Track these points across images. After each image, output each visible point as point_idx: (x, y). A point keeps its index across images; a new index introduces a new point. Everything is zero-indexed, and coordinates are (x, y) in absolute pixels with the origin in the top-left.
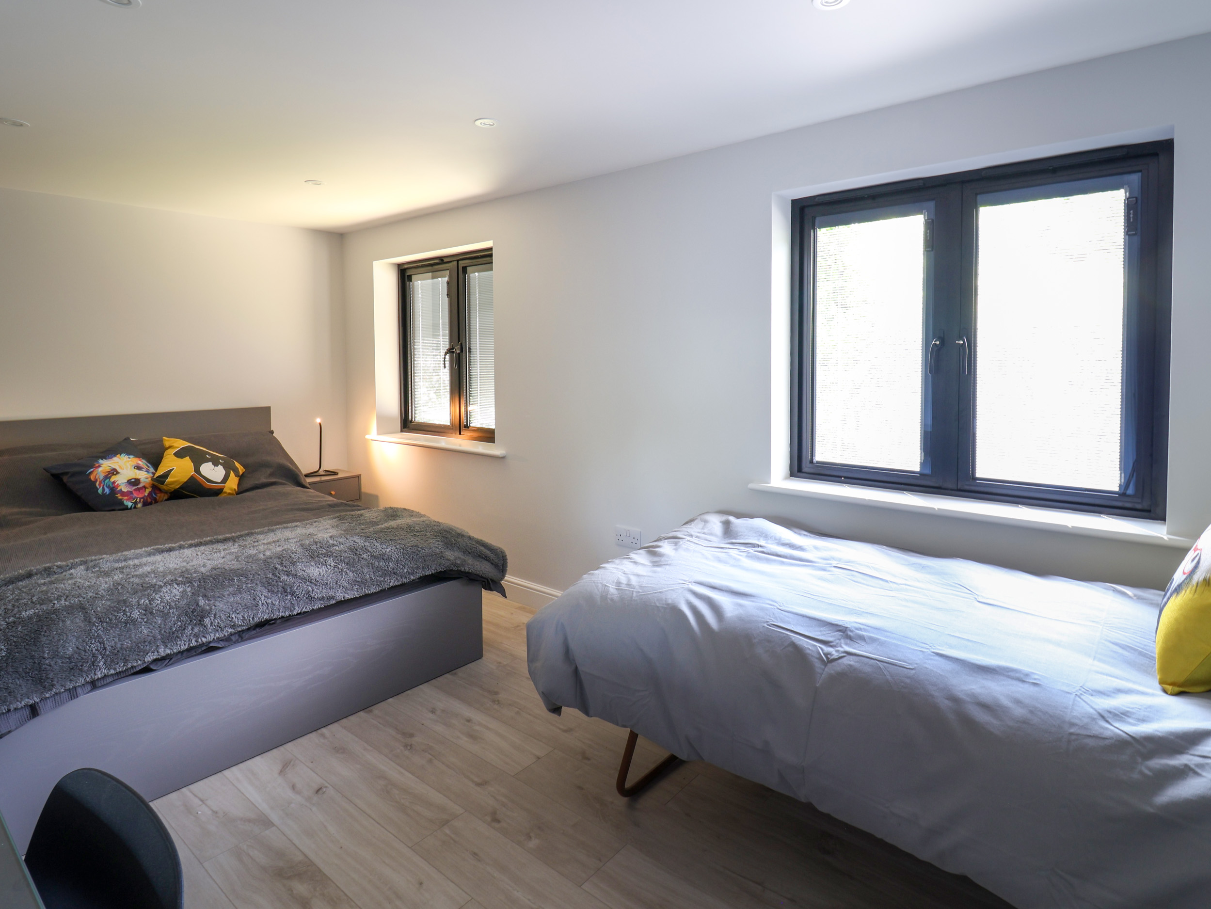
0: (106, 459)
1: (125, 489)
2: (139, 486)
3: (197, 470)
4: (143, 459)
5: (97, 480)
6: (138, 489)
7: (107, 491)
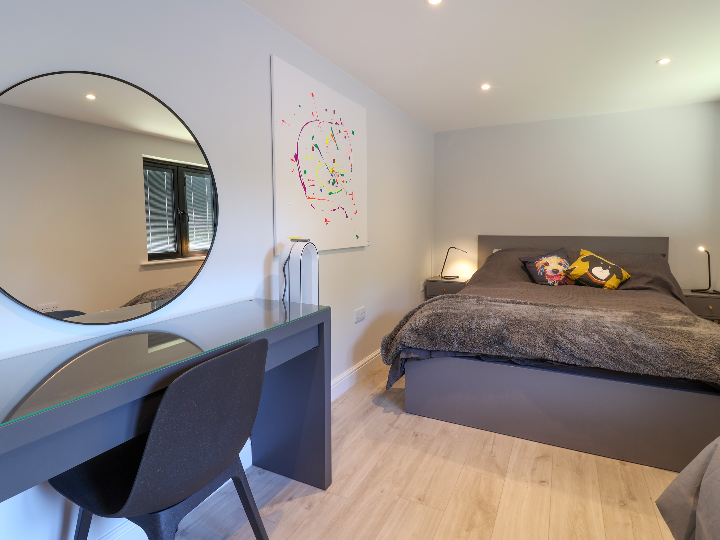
0: (546, 257)
1: (550, 274)
2: (557, 274)
3: (590, 270)
4: (566, 260)
5: (538, 267)
6: (557, 276)
7: (541, 273)
